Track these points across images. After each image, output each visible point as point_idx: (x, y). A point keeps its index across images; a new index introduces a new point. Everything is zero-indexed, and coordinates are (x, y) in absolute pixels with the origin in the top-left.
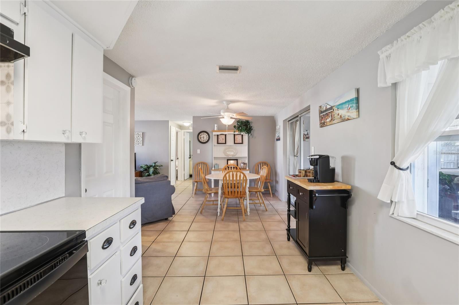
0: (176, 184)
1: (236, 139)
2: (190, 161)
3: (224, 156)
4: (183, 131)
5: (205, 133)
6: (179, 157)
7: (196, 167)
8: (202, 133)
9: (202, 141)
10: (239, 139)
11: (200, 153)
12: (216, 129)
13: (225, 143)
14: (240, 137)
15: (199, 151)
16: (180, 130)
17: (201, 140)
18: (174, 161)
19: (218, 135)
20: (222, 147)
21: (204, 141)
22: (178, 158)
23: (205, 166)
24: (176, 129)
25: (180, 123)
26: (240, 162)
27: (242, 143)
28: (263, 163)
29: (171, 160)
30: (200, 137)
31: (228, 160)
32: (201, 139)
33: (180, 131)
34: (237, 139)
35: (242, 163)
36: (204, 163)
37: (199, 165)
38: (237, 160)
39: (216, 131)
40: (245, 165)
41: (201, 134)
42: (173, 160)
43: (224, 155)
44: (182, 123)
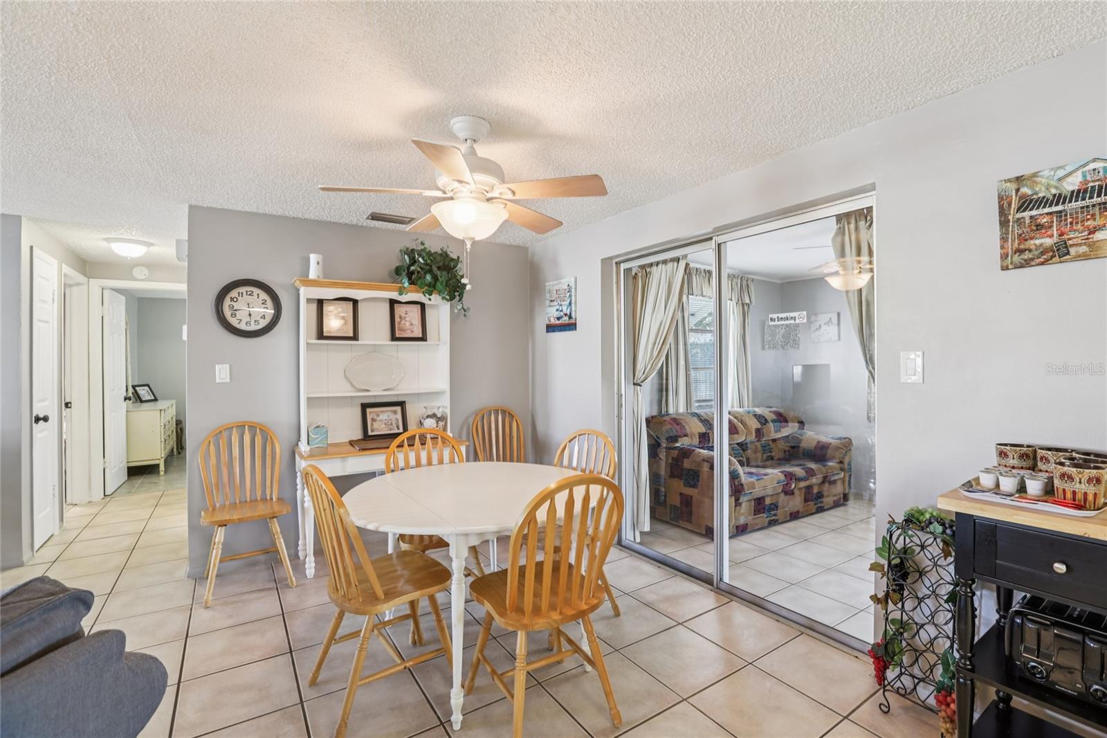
0: (61, 527)
1: (399, 323)
2: (127, 411)
3: (349, 392)
4: (96, 284)
5: (256, 291)
6: (75, 397)
7: (212, 448)
8: (243, 289)
9: (243, 327)
10: (410, 319)
11: (228, 380)
12: (313, 274)
13: (355, 337)
14: (415, 312)
15: (222, 373)
16: (82, 279)
17: (234, 322)
18: (53, 419)
19: (320, 303)
20: (340, 355)
21: (253, 327)
22: (67, 405)
23: (258, 440)
24: (60, 269)
25: (92, 241)
26: (413, 412)
27: (423, 338)
28: (496, 412)
29: (38, 419)
30: (231, 307)
31: (364, 407)
32: (234, 315)
33: (78, 284)
34: (403, 322)
35: (428, 417)
36: (253, 428)
37: (225, 434)
38: (401, 404)
39: (314, 283)
40: (441, 424)
41: (234, 293)
42: (46, 419)
43: (349, 387)
44: (105, 244)
